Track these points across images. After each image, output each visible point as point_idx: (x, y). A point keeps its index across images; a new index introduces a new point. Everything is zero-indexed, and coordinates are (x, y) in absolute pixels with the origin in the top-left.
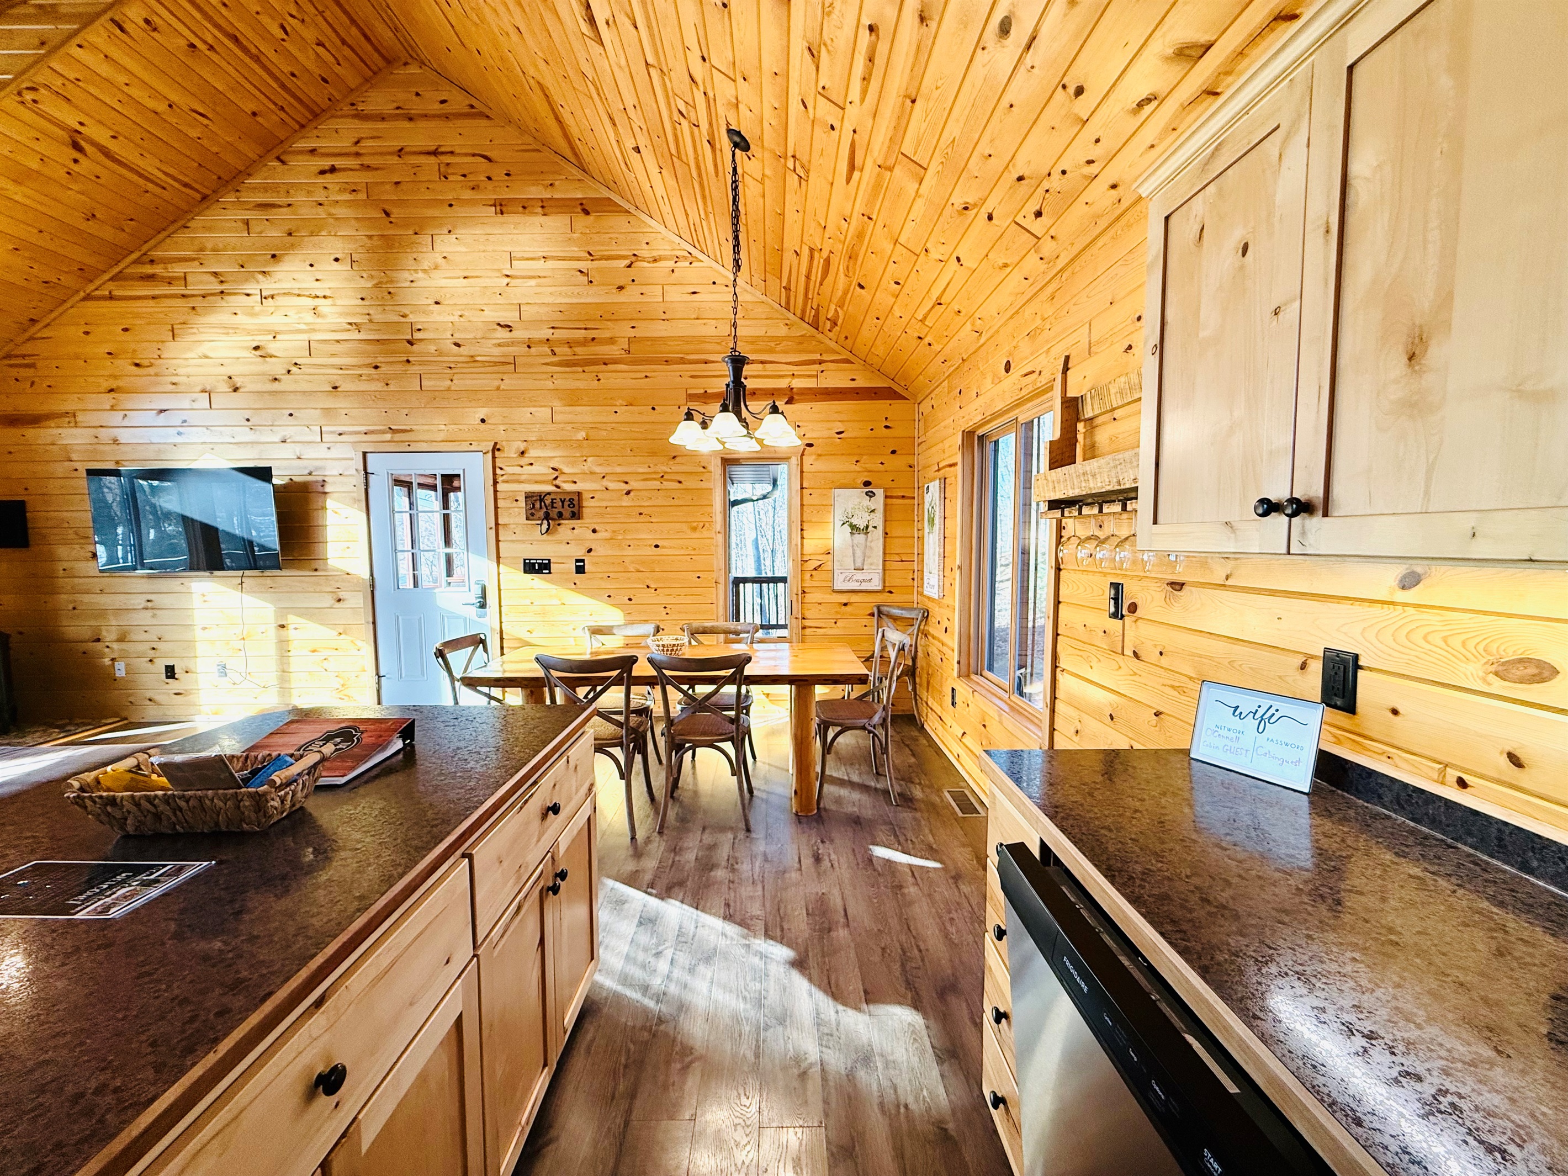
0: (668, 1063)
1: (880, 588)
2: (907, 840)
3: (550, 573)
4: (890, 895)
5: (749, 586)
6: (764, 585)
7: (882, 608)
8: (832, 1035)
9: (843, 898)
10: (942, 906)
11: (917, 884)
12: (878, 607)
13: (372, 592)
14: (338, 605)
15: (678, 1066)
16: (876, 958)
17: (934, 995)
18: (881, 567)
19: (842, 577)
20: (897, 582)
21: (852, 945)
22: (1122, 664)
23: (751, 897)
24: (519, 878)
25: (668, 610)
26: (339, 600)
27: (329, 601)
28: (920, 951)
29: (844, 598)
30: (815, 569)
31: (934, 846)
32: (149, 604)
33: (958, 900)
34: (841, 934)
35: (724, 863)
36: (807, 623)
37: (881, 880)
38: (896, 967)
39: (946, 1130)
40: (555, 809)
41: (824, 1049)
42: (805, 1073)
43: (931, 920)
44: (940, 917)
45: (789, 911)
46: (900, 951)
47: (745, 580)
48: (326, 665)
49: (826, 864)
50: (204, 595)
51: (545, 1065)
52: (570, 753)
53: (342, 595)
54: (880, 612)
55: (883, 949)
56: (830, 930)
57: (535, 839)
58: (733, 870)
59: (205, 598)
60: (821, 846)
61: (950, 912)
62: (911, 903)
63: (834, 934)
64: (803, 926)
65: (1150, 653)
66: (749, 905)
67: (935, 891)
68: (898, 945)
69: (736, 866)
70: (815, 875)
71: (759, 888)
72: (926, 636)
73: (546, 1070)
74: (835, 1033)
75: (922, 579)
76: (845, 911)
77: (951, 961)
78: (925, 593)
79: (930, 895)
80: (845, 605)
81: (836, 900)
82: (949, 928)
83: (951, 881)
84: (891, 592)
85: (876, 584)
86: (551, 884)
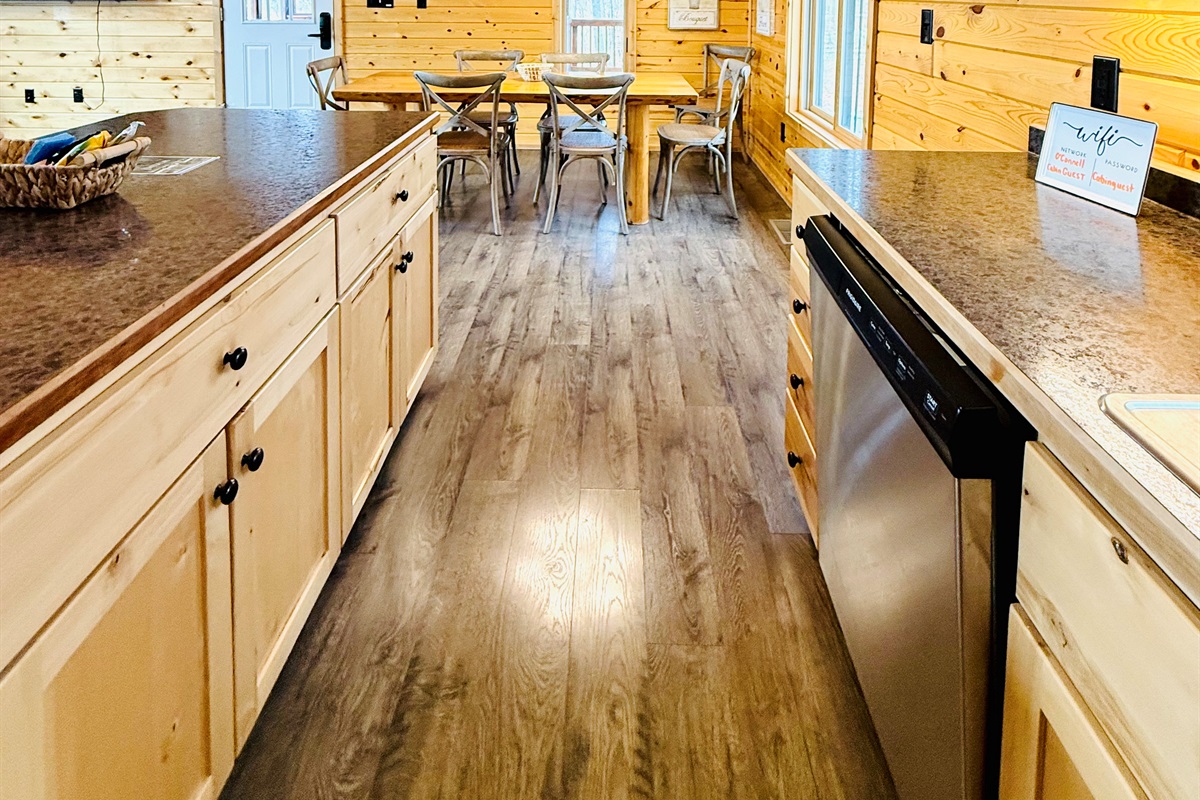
0: (499, 437)
1: (715, 27)
2: (731, 262)
3: (392, 7)
4: (712, 309)
5: (586, 28)
6: (602, 28)
7: (711, 47)
8: (650, 420)
9: (666, 310)
10: (760, 318)
11: (738, 300)
12: (708, 46)
13: (222, 23)
14: (189, 34)
15: (509, 439)
16: (695, 359)
17: (748, 391)
18: (716, 6)
19: (678, 15)
20: (731, 21)
21: (673, 348)
22: (931, 87)
23: (579, 307)
24: (373, 248)
25: (505, 45)
26: (191, 30)
27: (180, 30)
28: (737, 355)
29: (679, 37)
30: (651, 7)
31: (757, 268)
32: (12, 31)
33: (776, 314)
34: (663, 339)
35: (555, 278)
36: (641, 60)
37: (703, 295)
38: (713, 368)
39: (749, 496)
40: (403, 196)
41: (641, 430)
42: (624, 448)
43: (749, 329)
44: (757, 326)
45: (615, 319)
46: (717, 353)
47: (583, 23)
48: (176, 92)
49: (652, 280)
50: (63, 23)
51: (390, 426)
52: (416, 151)
53: (193, 24)
54: (709, 52)
55: (702, 354)
56: (653, 336)
57: (386, 219)
58: (563, 284)
59: (65, 26)
60: (648, 265)
61: (767, 323)
62: (731, 316)
63: (655, 339)
64: (629, 332)
65: (954, 74)
66: (577, 313)
67: (755, 306)
68: (716, 350)
69: (566, 281)
70: (640, 289)
71: (588, 298)
72: (759, 74)
73: (391, 429)
74: (653, 418)
75: (756, 19)
76: (668, 319)
77: (765, 364)
78: (758, 31)
79: (749, 310)
80: (680, 43)
81: (659, 312)
82: (766, 337)
83: (770, 298)
84: (725, 31)
85: (711, 23)
86: (399, 264)
